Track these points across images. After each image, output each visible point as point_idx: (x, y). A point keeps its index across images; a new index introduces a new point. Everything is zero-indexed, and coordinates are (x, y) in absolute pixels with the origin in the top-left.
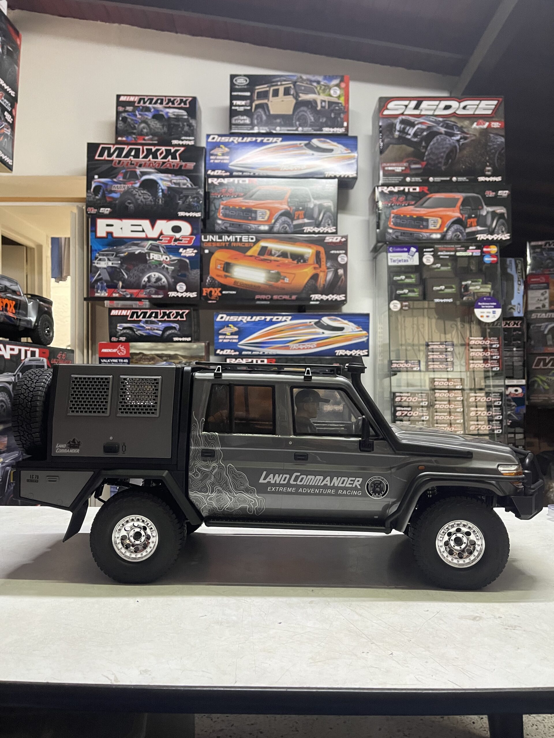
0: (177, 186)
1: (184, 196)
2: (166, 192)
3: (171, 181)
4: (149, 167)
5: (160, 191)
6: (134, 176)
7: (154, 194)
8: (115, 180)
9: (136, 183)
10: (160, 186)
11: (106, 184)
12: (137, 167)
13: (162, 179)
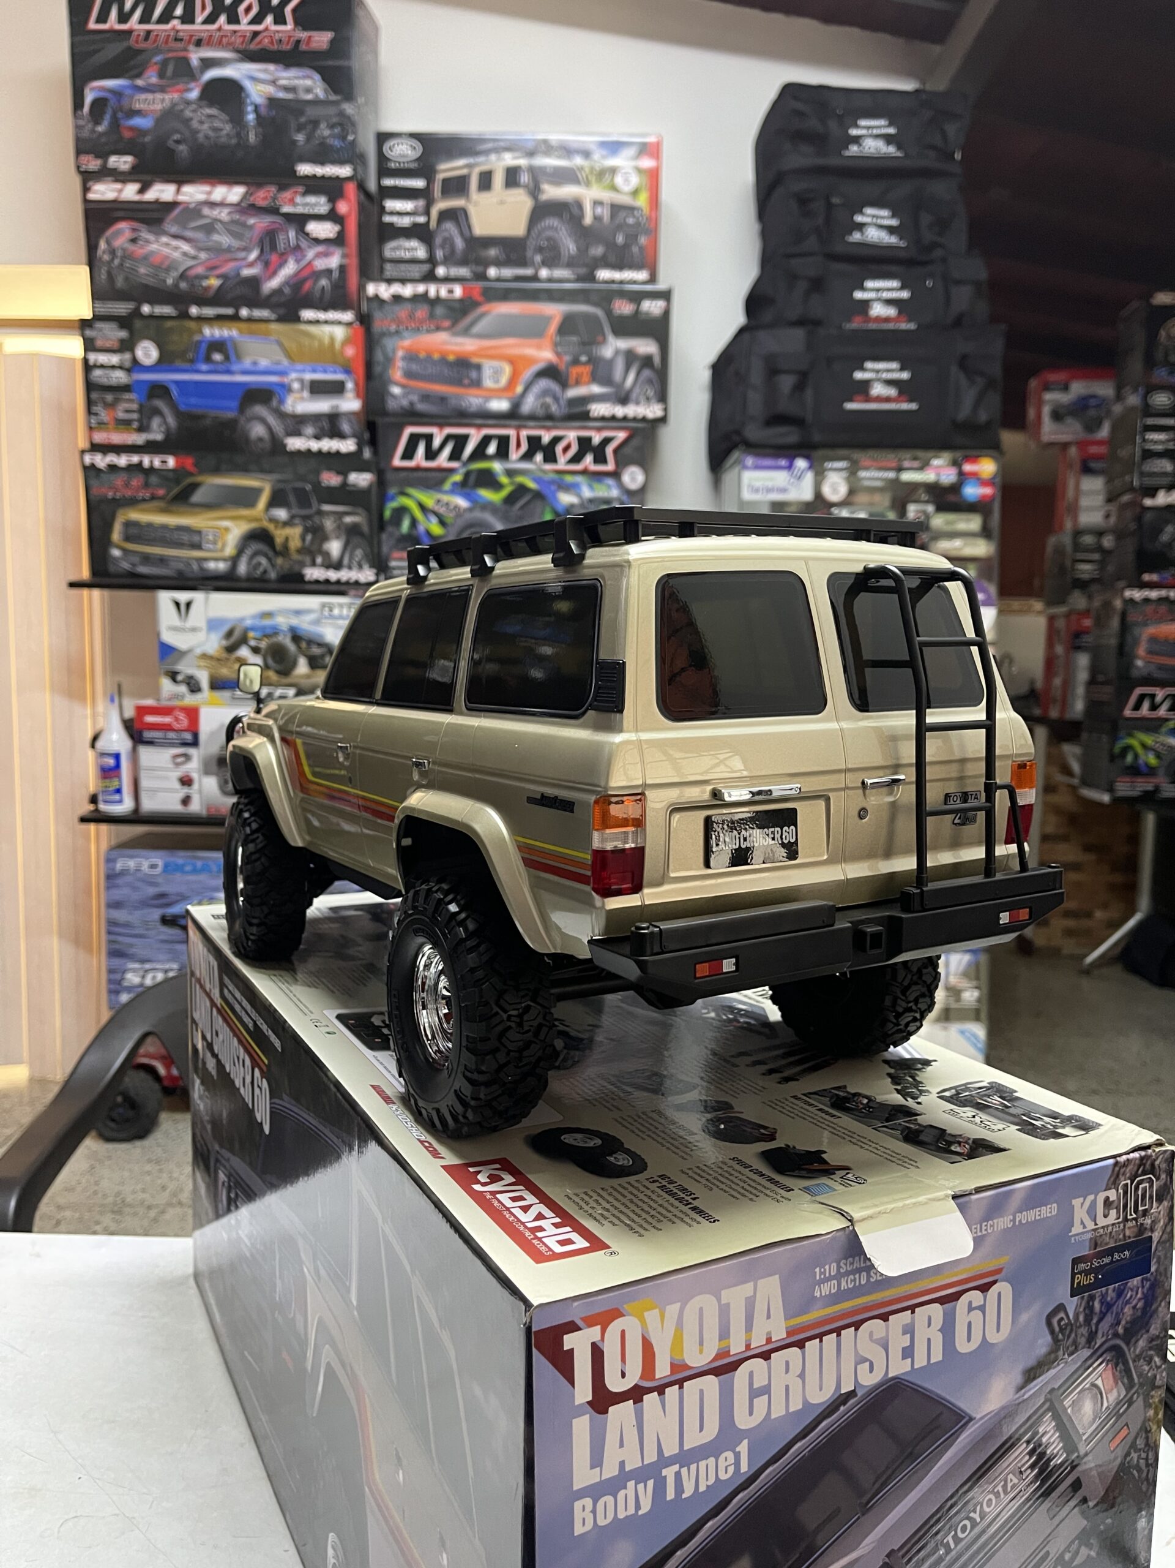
0: (289, 96)
1: (311, 122)
2: (263, 111)
3: (273, 82)
4: (220, 44)
5: (250, 108)
6: (184, 71)
7: (237, 118)
8: (140, 82)
9: (189, 90)
10: (248, 96)
11: (117, 93)
12: (191, 47)
13: (253, 79)
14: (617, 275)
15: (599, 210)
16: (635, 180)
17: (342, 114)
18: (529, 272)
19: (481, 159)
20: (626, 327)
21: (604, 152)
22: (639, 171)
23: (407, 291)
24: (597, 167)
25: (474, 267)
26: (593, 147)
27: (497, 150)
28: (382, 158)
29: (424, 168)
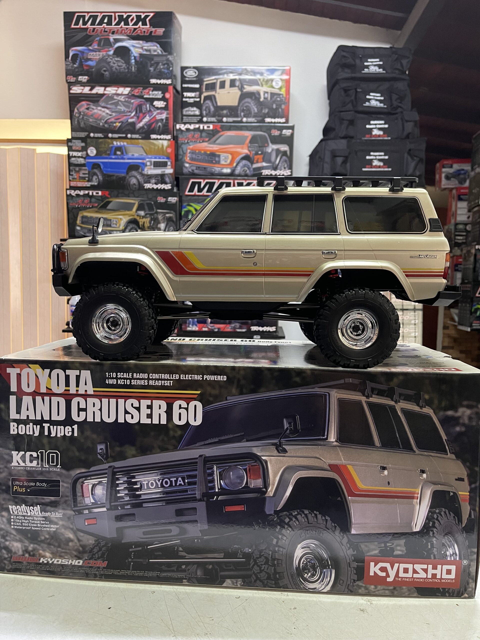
14: (273, 120)
15: (266, 95)
16: (280, 84)
17: (168, 60)
18: (239, 119)
19: (221, 76)
20: (276, 140)
21: (268, 73)
22: (282, 80)
23: (192, 127)
24: (266, 78)
25: (217, 118)
26: (264, 71)
27: (227, 73)
28: (183, 76)
29: (199, 80)
